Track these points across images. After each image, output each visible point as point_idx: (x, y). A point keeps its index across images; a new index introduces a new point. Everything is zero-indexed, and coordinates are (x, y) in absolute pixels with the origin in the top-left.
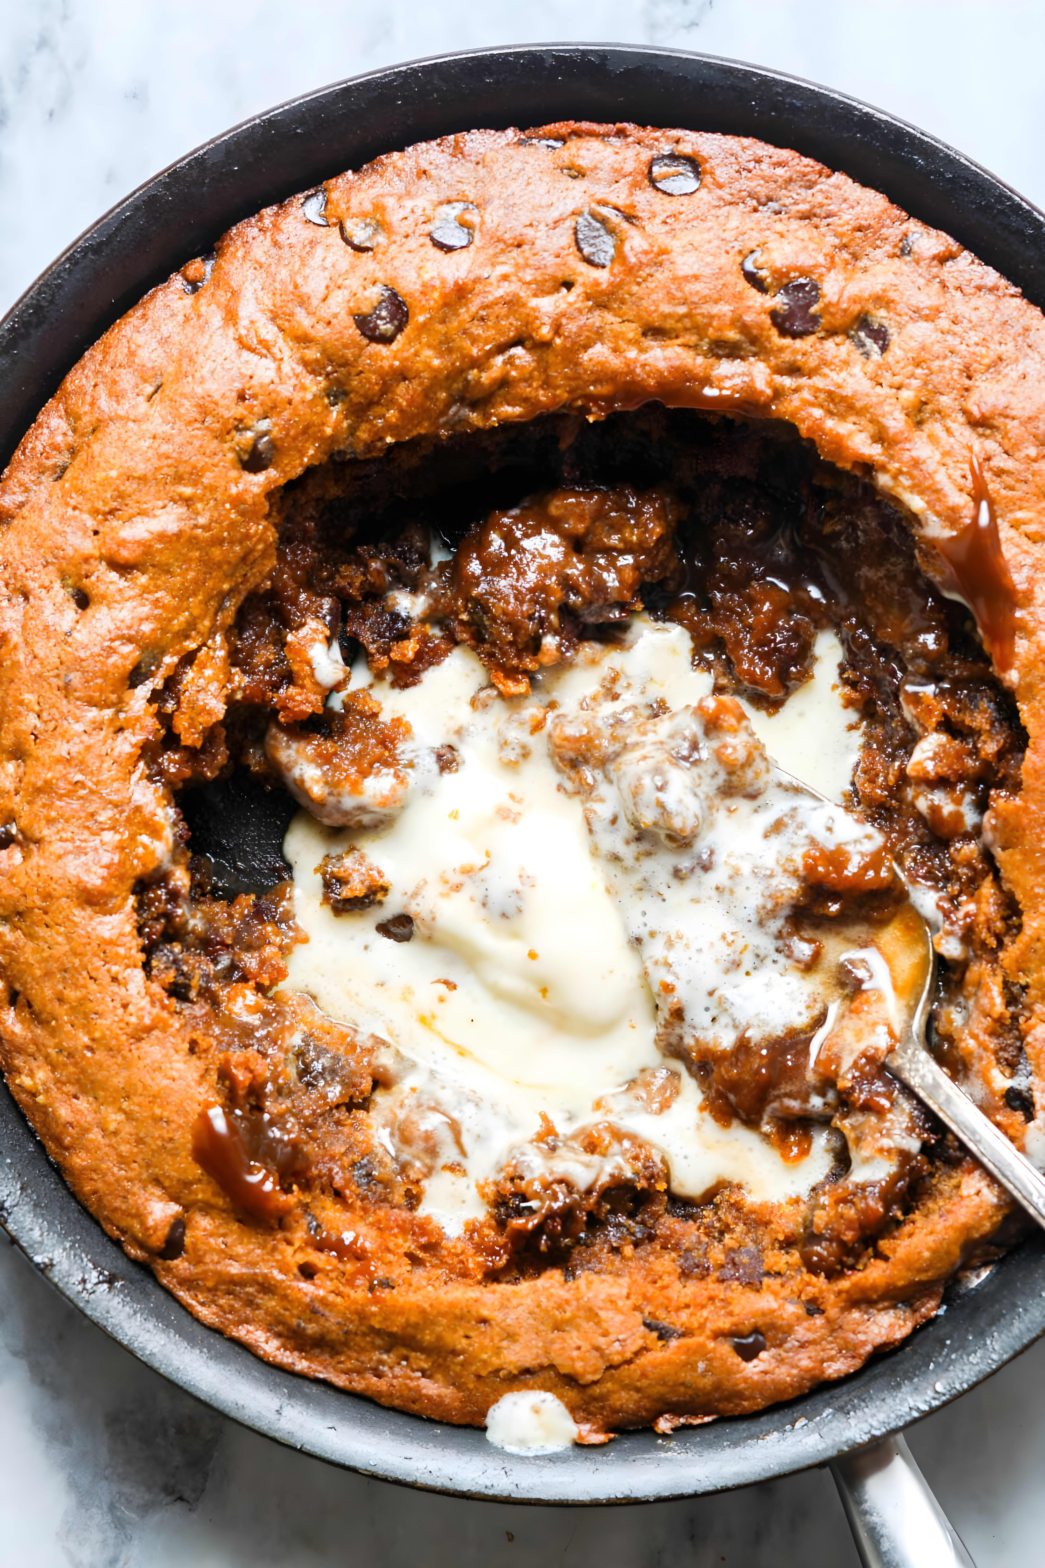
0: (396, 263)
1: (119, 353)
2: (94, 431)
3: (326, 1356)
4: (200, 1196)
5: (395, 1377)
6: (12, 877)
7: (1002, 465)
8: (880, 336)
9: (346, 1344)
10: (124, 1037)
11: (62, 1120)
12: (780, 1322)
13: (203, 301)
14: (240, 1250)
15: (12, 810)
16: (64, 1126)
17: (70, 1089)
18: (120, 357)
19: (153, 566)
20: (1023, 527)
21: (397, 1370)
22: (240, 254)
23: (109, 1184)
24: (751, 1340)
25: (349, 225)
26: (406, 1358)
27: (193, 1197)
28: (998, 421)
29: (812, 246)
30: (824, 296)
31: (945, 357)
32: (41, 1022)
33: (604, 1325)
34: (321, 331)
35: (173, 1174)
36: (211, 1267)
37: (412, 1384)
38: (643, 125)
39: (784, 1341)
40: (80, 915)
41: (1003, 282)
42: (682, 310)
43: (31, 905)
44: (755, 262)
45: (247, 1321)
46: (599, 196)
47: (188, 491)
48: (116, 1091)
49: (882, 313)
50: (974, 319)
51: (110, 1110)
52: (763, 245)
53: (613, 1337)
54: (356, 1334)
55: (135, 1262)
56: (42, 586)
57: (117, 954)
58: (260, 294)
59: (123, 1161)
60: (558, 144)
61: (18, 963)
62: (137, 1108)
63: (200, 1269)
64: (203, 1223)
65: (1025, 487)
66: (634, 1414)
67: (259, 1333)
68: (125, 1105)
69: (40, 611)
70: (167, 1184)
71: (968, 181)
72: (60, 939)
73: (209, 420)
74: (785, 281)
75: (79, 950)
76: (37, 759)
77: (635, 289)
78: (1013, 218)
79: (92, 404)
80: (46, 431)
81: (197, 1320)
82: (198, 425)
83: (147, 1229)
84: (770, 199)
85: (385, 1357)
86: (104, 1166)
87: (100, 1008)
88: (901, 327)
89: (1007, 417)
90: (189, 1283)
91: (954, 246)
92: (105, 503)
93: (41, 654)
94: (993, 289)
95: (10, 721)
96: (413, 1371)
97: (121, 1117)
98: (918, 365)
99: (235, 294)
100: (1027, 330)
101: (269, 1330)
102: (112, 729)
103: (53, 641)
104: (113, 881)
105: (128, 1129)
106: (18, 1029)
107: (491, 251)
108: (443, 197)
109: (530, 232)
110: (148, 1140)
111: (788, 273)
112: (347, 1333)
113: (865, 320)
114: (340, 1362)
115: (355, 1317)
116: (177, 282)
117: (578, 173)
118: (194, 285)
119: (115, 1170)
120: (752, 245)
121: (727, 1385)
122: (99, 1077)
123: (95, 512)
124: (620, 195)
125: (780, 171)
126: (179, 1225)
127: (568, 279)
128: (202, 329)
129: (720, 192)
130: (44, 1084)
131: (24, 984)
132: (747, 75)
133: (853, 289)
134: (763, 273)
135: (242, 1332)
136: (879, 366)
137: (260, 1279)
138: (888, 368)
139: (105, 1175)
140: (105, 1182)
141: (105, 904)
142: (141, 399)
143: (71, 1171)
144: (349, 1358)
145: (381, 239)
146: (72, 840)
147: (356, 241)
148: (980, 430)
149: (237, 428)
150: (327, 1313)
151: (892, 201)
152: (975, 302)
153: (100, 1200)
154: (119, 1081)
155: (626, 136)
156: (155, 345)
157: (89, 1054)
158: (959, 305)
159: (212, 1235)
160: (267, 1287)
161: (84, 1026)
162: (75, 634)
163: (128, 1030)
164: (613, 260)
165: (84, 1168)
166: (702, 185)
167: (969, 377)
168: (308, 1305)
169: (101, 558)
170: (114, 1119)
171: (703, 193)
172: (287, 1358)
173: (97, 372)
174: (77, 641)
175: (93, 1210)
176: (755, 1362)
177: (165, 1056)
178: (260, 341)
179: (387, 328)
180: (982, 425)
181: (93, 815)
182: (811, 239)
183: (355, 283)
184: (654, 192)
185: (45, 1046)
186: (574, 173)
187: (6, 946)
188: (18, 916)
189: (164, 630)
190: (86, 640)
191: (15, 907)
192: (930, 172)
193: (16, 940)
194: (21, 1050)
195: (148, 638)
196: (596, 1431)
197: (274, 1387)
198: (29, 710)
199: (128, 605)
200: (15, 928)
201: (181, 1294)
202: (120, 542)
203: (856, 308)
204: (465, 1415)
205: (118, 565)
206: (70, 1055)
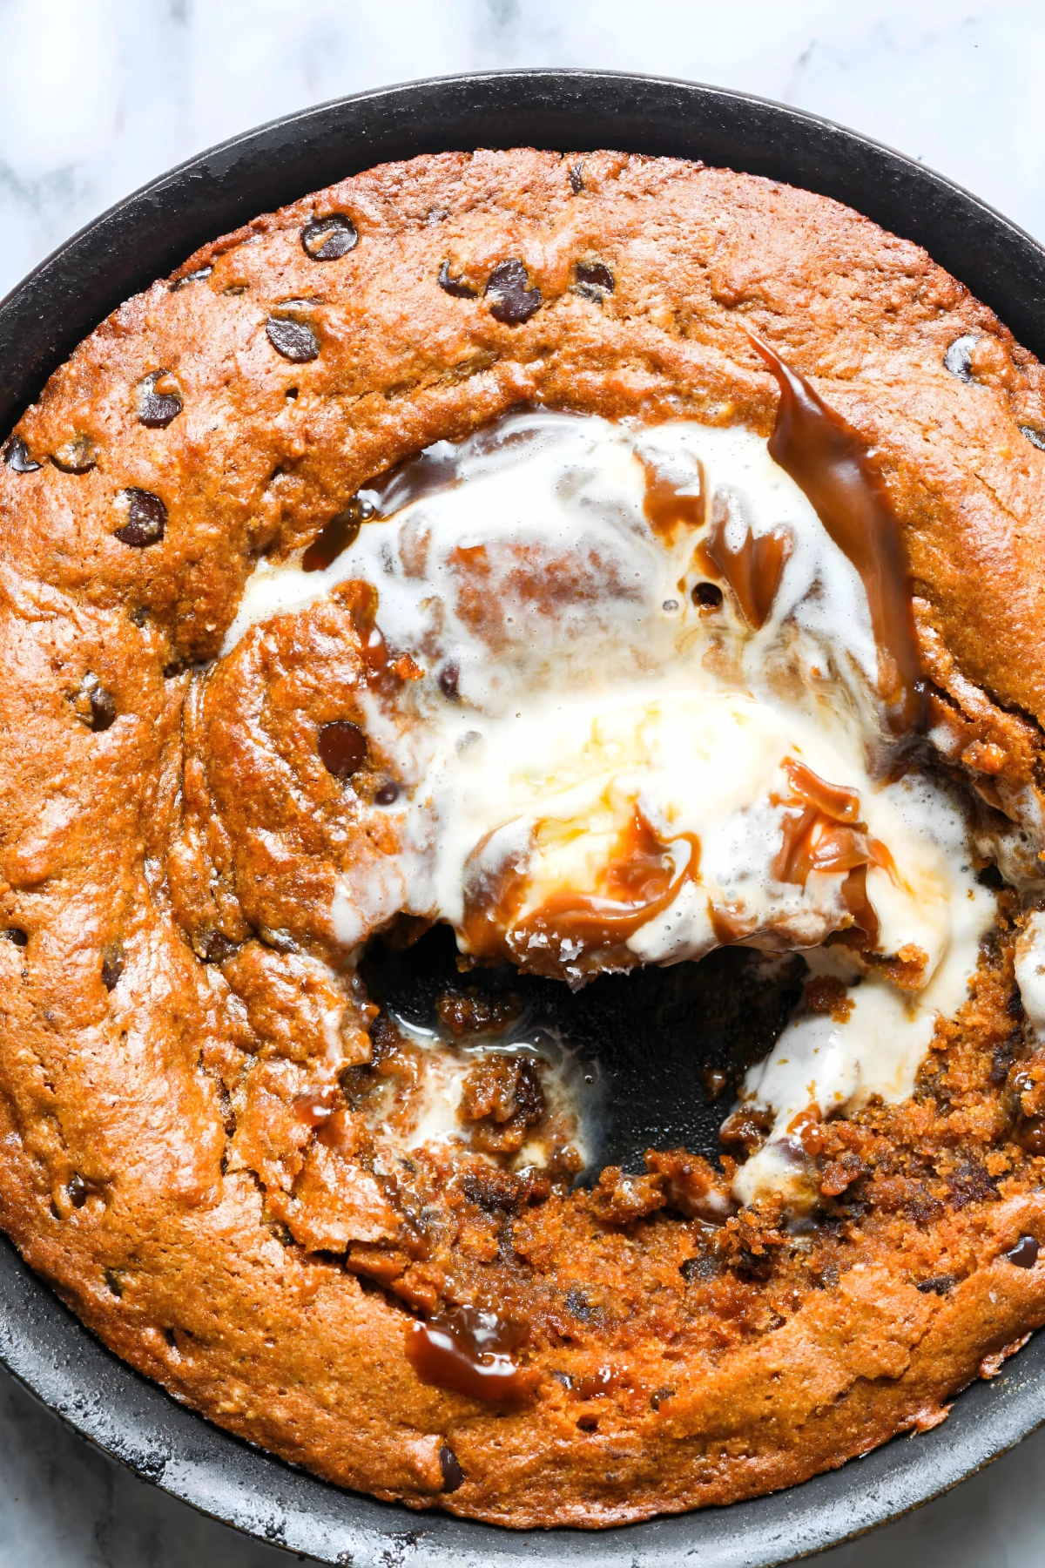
0: (125, 463)
3: (650, 1492)
4: (450, 1415)
5: (722, 1473)
6: (105, 1226)
7: (779, 327)
8: (602, 275)
9: (661, 1470)
10: (295, 1311)
11: (282, 1422)
14: (515, 1441)
15: (69, 1165)
16: (287, 1425)
17: (274, 1387)
19: (65, 867)
20: (832, 371)
21: (722, 1465)
23: (360, 1454)
24: (1021, 1247)
25: (61, 455)
26: (724, 1450)
27: (443, 1420)
28: (755, 289)
29: (492, 230)
30: (531, 268)
31: (672, 259)
32: (209, 1345)
33: (887, 1313)
34: (92, 565)
35: (414, 1408)
36: (498, 1472)
37: (743, 1470)
38: (273, 209)
40: (190, 1222)
41: (683, 163)
42: (410, 355)
43: (138, 1241)
44: (449, 274)
45: (560, 1503)
46: (273, 297)
47: (57, 779)
48: (317, 1363)
49: (592, 253)
50: (677, 211)
51: (321, 1384)
52: (448, 254)
53: (901, 1318)
54: (666, 1455)
55: (423, 1511)
58: (17, 564)
59: (360, 1424)
60: (208, 271)
61: (156, 1301)
62: (345, 1369)
63: (488, 1481)
64: (467, 1438)
65: (812, 335)
66: (958, 1374)
67: (577, 1507)
68: (333, 1372)
70: (413, 1421)
72: (186, 1256)
73: (38, 704)
74: (488, 274)
75: (207, 1255)
76: (64, 1105)
77: (356, 360)
81: (511, 1530)
82: (31, 715)
83: (420, 1473)
84: (430, 210)
85: (704, 1460)
86: (346, 1440)
87: (258, 1298)
88: (615, 256)
89: (759, 280)
90: (487, 1500)
91: (619, 156)
93: (8, 1006)
94: (677, 175)
95: (18, 1085)
96: (737, 1457)
97: (335, 1385)
98: (652, 281)
100: (730, 193)
101: (584, 1499)
102: (116, 1038)
103: (15, 989)
104: (201, 1174)
105: (348, 1392)
106: (190, 1362)
107: (206, 402)
108: (132, 380)
109: (231, 364)
110: (373, 1391)
111: (486, 265)
112: (657, 1459)
113: (581, 268)
114: (666, 1489)
115: (656, 1440)
117: (240, 287)
119: (359, 1437)
121: (1026, 1299)
122: (293, 1360)
124: (292, 285)
125: (424, 179)
126: (447, 1452)
127: (289, 387)
129: (381, 230)
130: (244, 1398)
131: (173, 1318)
133: (553, 248)
134: (464, 279)
135: (560, 1516)
136: (617, 302)
137: (550, 1457)
138: (628, 300)
139: (351, 1448)
140: (354, 1454)
141: (206, 1198)
143: (316, 1464)
144: (672, 1481)
145: (97, 449)
146: (143, 1159)
147: (75, 464)
148: (741, 307)
149: (69, 698)
150: (628, 1452)
151: (539, 149)
152: (668, 195)
153: (359, 1473)
154: (313, 1354)
155: (266, 229)
157: (270, 1346)
158: (657, 206)
159: (482, 1444)
160: (560, 1461)
161: (252, 1322)
162: (31, 971)
163: (296, 1301)
164: (320, 346)
165: (328, 1452)
166: (360, 234)
167: (705, 265)
168: (607, 1455)
169: (14, 887)
170: (330, 1391)
171: (366, 240)
172: (613, 1515)
174: (37, 976)
175: (357, 1487)
176: (1038, 1263)
177: (343, 1305)
178: (42, 607)
179: (152, 526)
180: (741, 302)
181: (146, 1125)
182: (487, 224)
183: (98, 503)
184: (321, 265)
185: (224, 1362)
186: (237, 289)
187: (135, 1292)
188: (134, 1258)
189: (108, 919)
190: (44, 971)
191: (124, 1251)
192: (561, 102)
193: (143, 1282)
194: (205, 1380)
195: (99, 935)
196: (933, 1412)
197: (614, 1548)
198: (30, 1065)
199: (64, 915)
200: (134, 1272)
201: (482, 1514)
202: (24, 863)
203: (564, 263)
204: (806, 1469)
205: (33, 885)
206: (254, 1357)
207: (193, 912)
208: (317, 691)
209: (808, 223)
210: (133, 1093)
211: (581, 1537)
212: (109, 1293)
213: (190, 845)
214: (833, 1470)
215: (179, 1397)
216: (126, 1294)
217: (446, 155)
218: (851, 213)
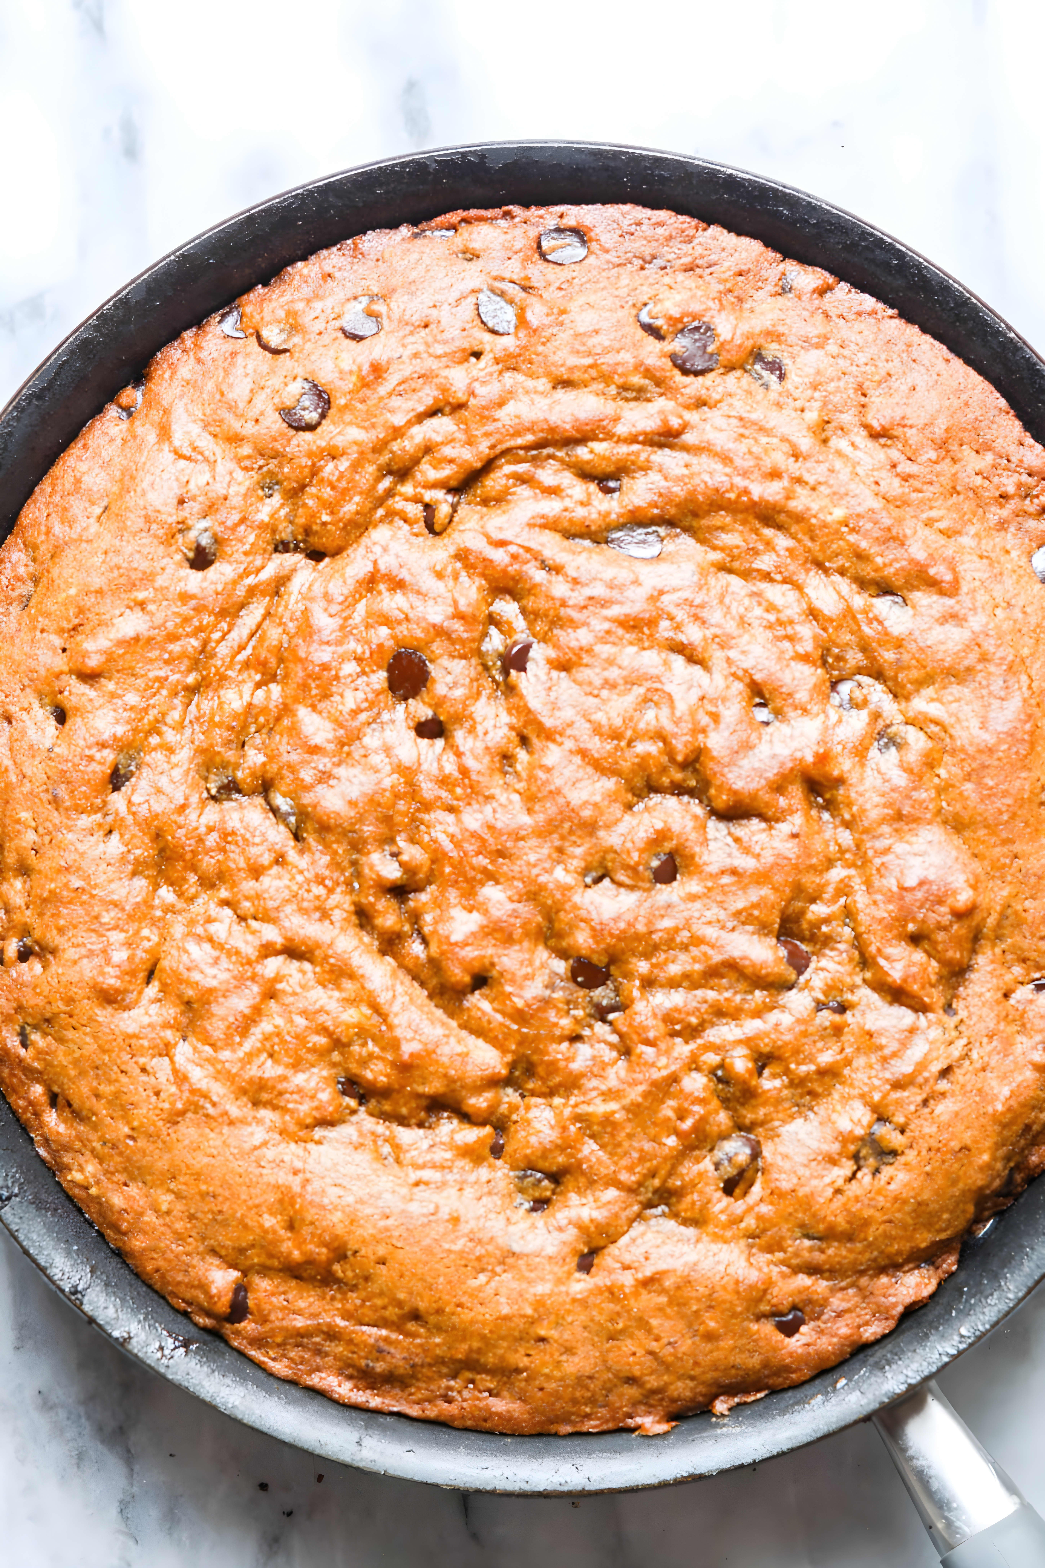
0: (313, 358)
1: (67, 482)
2: (52, 557)
3: (397, 1391)
4: (256, 1260)
5: (464, 1400)
6: (35, 987)
7: (907, 470)
8: (776, 367)
9: (413, 1376)
10: (161, 1123)
11: (116, 1208)
12: (815, 1297)
13: (138, 423)
14: (302, 1304)
15: (26, 924)
16: (119, 1213)
17: (121, 1177)
18: (67, 486)
19: (118, 671)
20: (936, 525)
21: (466, 1394)
22: (167, 375)
23: (169, 1261)
24: (790, 1317)
25: (265, 333)
26: (472, 1381)
27: (248, 1263)
28: (898, 432)
29: (699, 293)
30: (718, 336)
31: (839, 379)
32: (82, 1120)
33: (656, 1331)
34: (249, 429)
35: (228, 1243)
36: (277, 1323)
37: (481, 1404)
38: (526, 205)
39: (822, 1313)
40: (103, 1014)
41: (880, 306)
42: (589, 361)
43: (56, 1010)
44: (649, 313)
45: (318, 1369)
46: (494, 273)
47: (141, 595)
48: (162, 1174)
49: (774, 346)
50: (861, 342)
51: (159, 1191)
52: (655, 298)
53: (665, 1341)
54: (422, 1366)
55: (205, 1329)
56: (23, 709)
57: (142, 1046)
58: (190, 407)
59: (180, 1237)
60: (451, 233)
61: (52, 1066)
62: (184, 1187)
63: (268, 1327)
64: (262, 1285)
65: (931, 488)
66: (692, 1400)
67: (331, 1378)
68: (172, 1186)
69: (24, 733)
70: (223, 1253)
71: (831, 224)
72: (88, 1039)
73: (154, 527)
74: (680, 326)
75: (107, 1047)
76: (40, 872)
77: (540, 348)
78: (878, 252)
79: (48, 533)
80: (8, 565)
81: (271, 1375)
82: (144, 534)
83: (212, 1297)
84: (654, 257)
85: (452, 1383)
86: (162, 1245)
87: (135, 1099)
88: (793, 357)
89: (904, 426)
90: (259, 1342)
91: (831, 279)
92: (69, 621)
93: (28, 772)
94: (874, 312)
95: (11, 840)
96: (480, 1392)
97: (170, 1197)
98: (815, 388)
99: (167, 412)
100: (909, 346)
101: (340, 1374)
102: (101, 833)
103: (38, 759)
104: (127, 978)
105: (179, 1207)
106: (62, 1128)
107: (401, 334)
108: (349, 295)
109: (434, 312)
110: (199, 1215)
111: (682, 318)
112: (413, 1366)
113: (760, 354)
114: (411, 1394)
115: (419, 1350)
116: (113, 411)
117: (471, 255)
118: (128, 410)
119: (174, 1246)
120: (645, 299)
121: (775, 1361)
122: (144, 1163)
123: (61, 631)
124: (514, 269)
125: (660, 231)
126: (241, 1289)
127: (476, 349)
128: (140, 448)
129: (608, 256)
130: (94, 1176)
131: (61, 1086)
132: (616, 155)
133: (744, 327)
134: (659, 322)
135: (315, 1380)
136: (780, 394)
137: (325, 1329)
138: (790, 395)
139: (164, 1253)
140: (165, 1259)
141: (123, 1000)
142: (92, 520)
143: (131, 1254)
144: (419, 1389)
145: (297, 339)
146: (84, 945)
147: (273, 345)
148: (883, 441)
149: (180, 531)
150: (392, 1350)
151: (766, 245)
152: (858, 326)
153: (163, 1276)
154: (162, 1164)
155: (513, 218)
156: (97, 470)
157: (131, 1143)
158: (844, 330)
159: (273, 1294)
160: (332, 1335)
161: (123, 1117)
162: (56, 750)
163: (164, 1116)
164: (516, 327)
165: (144, 1249)
166: (590, 252)
167: (865, 395)
168: (373, 1346)
169: (71, 672)
170: (165, 1200)
171: (592, 259)
172: (360, 1397)
173: (48, 504)
174: (58, 755)
175: (157, 1287)
176: (797, 1336)
177: (201, 1135)
178: (194, 449)
179: (312, 416)
180: (883, 436)
181: (97, 917)
182: (697, 287)
183: (276, 382)
184: (546, 264)
185: (89, 1141)
186: (469, 256)
187: (40, 1052)
188: (46, 1023)
189: (135, 730)
190: (66, 753)
191: (42, 1015)
192: (796, 221)
193: (48, 1045)
194: (67, 1148)
195: (120, 740)
196: (659, 1422)
197: (351, 1422)
198: (28, 827)
199: (100, 713)
200: (45, 1034)
201: (253, 1353)
202: (85, 654)
203: (749, 344)
204: (535, 1425)
205: (89, 677)
206: (114, 1146)
207: (219, 753)
208: (407, 619)
209: (964, 397)
210: (96, 886)
211: (325, 1402)
212: (17, 1043)
213: (241, 698)
214: (556, 1435)
215: (42, 1152)
216: (31, 1049)
217: (687, 219)
218: (1003, 403)
